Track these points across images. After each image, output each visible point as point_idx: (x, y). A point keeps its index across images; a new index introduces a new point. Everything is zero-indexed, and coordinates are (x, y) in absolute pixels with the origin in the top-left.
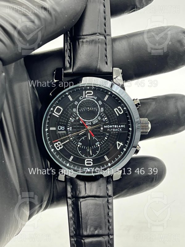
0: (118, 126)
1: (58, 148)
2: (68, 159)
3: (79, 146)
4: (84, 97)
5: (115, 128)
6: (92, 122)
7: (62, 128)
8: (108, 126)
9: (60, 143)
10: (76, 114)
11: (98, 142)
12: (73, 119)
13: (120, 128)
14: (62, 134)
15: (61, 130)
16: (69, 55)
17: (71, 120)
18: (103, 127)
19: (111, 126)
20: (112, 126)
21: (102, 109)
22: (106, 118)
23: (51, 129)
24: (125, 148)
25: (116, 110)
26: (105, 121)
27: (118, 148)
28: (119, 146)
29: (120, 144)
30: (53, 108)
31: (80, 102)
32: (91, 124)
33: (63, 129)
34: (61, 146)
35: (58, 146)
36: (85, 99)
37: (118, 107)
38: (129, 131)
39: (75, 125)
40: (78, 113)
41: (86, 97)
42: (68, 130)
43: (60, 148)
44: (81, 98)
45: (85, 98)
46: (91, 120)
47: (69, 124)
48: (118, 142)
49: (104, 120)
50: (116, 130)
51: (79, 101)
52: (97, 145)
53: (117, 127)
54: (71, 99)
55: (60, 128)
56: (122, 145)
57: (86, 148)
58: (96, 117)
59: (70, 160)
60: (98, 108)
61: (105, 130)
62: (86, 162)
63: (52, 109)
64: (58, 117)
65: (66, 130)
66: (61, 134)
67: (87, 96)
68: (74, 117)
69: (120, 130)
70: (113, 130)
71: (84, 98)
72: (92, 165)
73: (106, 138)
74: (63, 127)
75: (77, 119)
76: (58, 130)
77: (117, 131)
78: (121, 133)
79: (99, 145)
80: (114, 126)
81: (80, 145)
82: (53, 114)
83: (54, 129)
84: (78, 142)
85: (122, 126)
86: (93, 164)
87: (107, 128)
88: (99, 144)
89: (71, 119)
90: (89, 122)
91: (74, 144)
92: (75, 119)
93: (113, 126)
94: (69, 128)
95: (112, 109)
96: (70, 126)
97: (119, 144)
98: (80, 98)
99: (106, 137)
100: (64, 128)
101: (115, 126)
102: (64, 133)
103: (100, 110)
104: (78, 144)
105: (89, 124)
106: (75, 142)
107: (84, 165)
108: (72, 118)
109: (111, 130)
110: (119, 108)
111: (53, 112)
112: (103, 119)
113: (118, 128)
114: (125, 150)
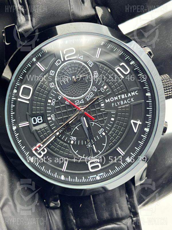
0: (127, 95)
1: (40, 154)
2: (61, 169)
3: (72, 142)
4: (63, 60)
5: (123, 100)
6: (84, 99)
7: (37, 120)
8: (112, 99)
9: (42, 145)
10: (57, 90)
11: (101, 128)
12: (54, 101)
13: (130, 97)
14: (41, 129)
15: (38, 124)
16: (21, 2)
17: (51, 103)
18: (105, 103)
19: (116, 98)
20: (118, 98)
21: (96, 73)
22: (105, 87)
23: (21, 125)
24: (146, 127)
25: (118, 69)
26: (106, 92)
27: (135, 131)
28: (136, 128)
29: (137, 124)
30: (17, 89)
31: (59, 70)
32: (83, 102)
33: (40, 121)
34: (43, 150)
35: (39, 152)
36: (65, 63)
37: (121, 65)
38: (147, 98)
39: (58, 109)
40: (58, 88)
41: (66, 59)
42: (50, 120)
43: (43, 153)
44: (59, 62)
45: (65, 61)
46: (83, 96)
47: (49, 110)
48: (132, 121)
49: (103, 90)
50: (125, 102)
51: (56, 68)
52: (102, 134)
53: (126, 97)
54: (43, 69)
55: (35, 121)
56: (141, 123)
57: (84, 143)
58: (89, 89)
59: (64, 169)
60: (89, 73)
61: (108, 105)
62: (90, 166)
63: (15, 91)
64: (28, 102)
65: (45, 121)
66: (39, 130)
67: (67, 57)
68: (53, 97)
69: (132, 100)
70: (120, 103)
71: (63, 62)
72: (100, 168)
73: (113, 119)
74: (39, 118)
75: (60, 99)
76: (33, 124)
77: (128, 103)
78: (134, 105)
79: (104, 134)
80: (121, 97)
81: (74, 141)
82: (19, 100)
83: (26, 124)
84: (69, 137)
85: (133, 94)
86: (102, 166)
87: (111, 102)
88: (104, 132)
89: (49, 101)
90: (80, 100)
91: (63, 141)
92: (57, 99)
93: (119, 96)
94: (50, 116)
95: (112, 70)
96: (51, 114)
97: (135, 124)
98: (57, 64)
99: (113, 117)
100: (41, 119)
101: (123, 96)
102: (44, 128)
103: (93, 75)
104: (71, 141)
105: (80, 103)
106: (65, 138)
107: (88, 171)
108: (51, 100)
109: (117, 104)
110: (123, 65)
111: (17, 96)
112: (101, 89)
113: (128, 98)
114: (147, 130)
